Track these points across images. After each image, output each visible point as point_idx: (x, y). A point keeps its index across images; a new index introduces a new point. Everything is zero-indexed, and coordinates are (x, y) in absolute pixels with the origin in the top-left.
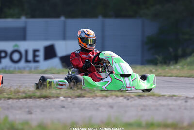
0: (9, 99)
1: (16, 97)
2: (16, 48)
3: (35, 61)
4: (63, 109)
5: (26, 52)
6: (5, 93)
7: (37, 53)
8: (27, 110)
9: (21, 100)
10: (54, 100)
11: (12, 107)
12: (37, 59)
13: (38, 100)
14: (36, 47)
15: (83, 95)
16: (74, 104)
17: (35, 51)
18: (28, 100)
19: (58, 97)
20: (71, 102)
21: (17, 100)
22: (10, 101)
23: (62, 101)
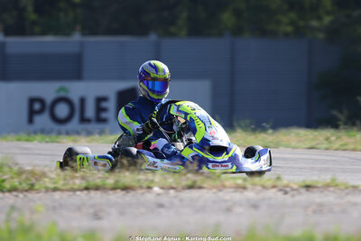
0: (55, 190)
1: (68, 187)
2: (62, 94)
3: (100, 120)
4: (162, 210)
5: (83, 101)
6: (46, 180)
7: (104, 105)
8: (91, 211)
9: (78, 193)
10: (143, 194)
11: (61, 206)
12: (104, 115)
13: (111, 192)
14: (101, 93)
15: (199, 184)
16: (181, 200)
17: (100, 100)
18: (93, 193)
19: (149, 188)
20: (176, 197)
21: (71, 193)
22: (57, 195)
23: (158, 194)
